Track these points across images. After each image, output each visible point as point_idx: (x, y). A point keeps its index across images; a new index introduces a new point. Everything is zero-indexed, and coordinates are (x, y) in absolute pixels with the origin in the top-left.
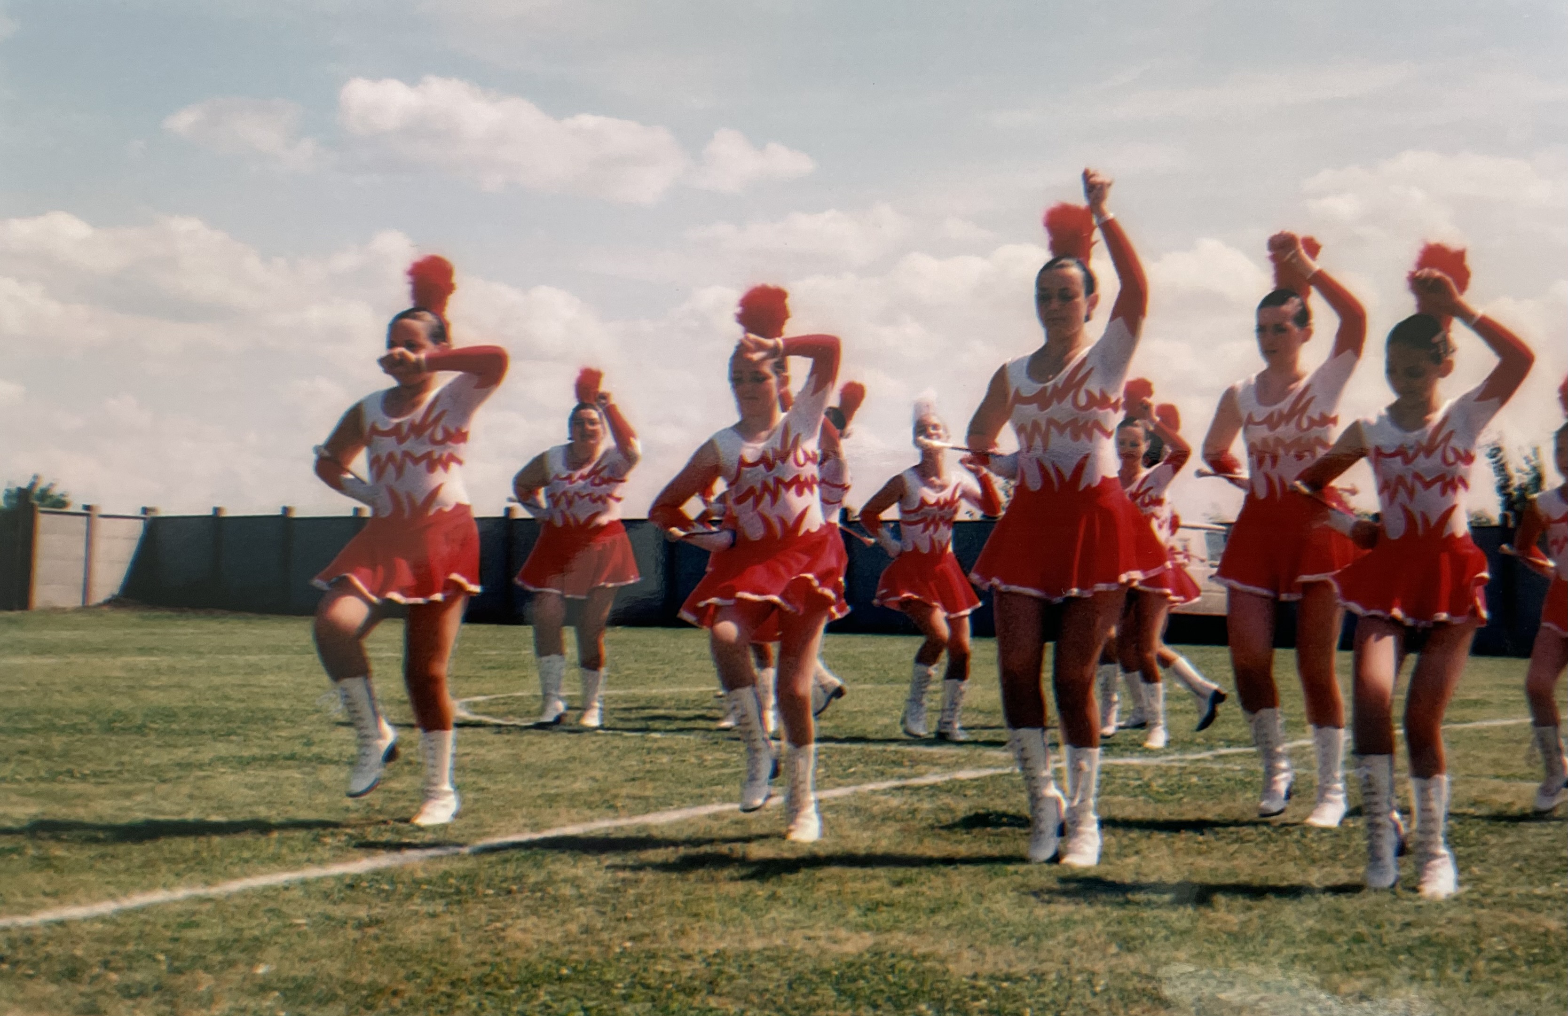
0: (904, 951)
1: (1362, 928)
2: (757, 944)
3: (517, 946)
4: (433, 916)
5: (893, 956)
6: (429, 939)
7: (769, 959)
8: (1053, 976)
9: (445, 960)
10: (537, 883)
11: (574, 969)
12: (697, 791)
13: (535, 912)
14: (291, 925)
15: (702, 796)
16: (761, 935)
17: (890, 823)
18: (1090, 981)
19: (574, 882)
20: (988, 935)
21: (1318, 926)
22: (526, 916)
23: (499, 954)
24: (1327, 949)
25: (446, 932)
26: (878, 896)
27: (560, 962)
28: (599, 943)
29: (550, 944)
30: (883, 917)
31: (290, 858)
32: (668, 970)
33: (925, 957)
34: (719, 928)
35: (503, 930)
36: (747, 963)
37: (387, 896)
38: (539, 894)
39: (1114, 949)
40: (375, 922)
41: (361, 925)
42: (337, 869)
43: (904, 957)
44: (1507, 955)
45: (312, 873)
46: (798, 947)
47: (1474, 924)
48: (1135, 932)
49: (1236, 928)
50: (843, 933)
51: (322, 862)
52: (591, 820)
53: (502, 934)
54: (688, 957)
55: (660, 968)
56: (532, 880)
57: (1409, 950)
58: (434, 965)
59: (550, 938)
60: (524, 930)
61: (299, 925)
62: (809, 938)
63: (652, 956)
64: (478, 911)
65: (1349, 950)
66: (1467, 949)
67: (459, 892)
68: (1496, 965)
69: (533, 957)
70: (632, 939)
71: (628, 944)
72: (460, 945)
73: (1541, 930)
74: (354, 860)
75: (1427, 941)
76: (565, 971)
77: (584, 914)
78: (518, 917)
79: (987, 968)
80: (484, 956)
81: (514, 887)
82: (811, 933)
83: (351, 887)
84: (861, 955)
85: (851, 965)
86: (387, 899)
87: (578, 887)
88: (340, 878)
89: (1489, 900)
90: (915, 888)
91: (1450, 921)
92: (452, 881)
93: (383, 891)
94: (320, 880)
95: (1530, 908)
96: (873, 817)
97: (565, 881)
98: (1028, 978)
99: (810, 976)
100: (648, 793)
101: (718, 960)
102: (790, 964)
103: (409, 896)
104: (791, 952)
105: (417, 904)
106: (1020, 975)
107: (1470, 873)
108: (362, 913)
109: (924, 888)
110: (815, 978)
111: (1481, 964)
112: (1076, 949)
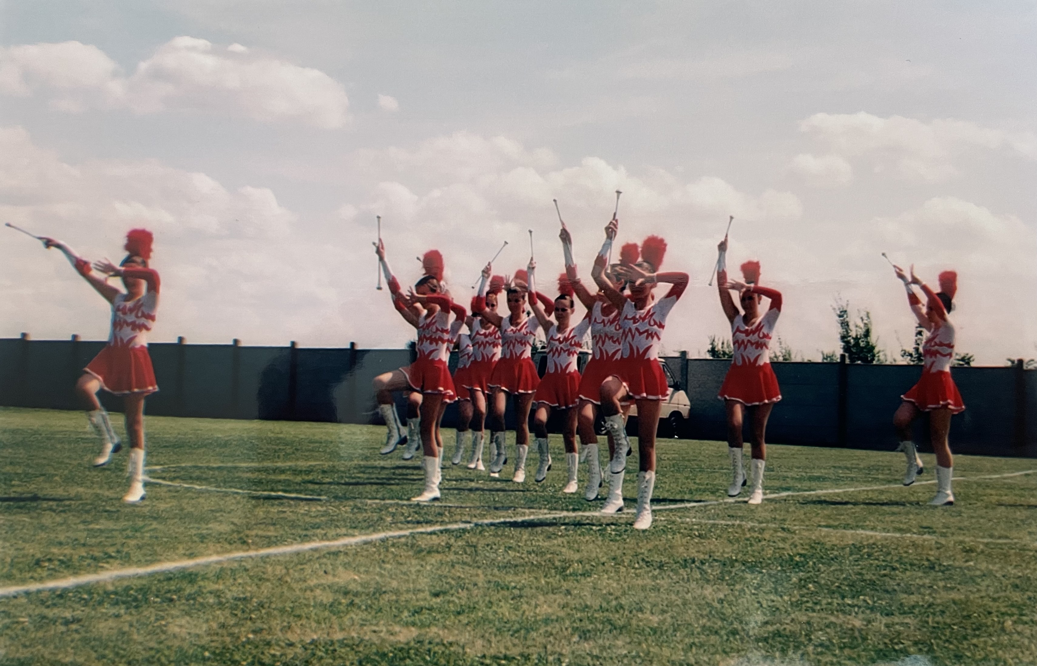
0: (437, 640)
1: (736, 625)
2: (338, 636)
3: (175, 636)
4: (118, 616)
5: (430, 643)
6: (115, 631)
7: (347, 645)
8: (535, 656)
9: (124, 646)
10: (190, 595)
11: (214, 653)
12: (305, 533)
13: (188, 614)
14: (17, 622)
15: (306, 536)
16: (342, 629)
17: (433, 554)
18: (559, 660)
19: (217, 594)
20: (494, 629)
21: (708, 624)
22: (183, 616)
23: (161, 643)
24: (713, 639)
25: (126, 628)
26: (422, 603)
27: (204, 648)
28: (231, 635)
29: (198, 636)
30: (425, 617)
31: (18, 576)
32: (278, 653)
33: (451, 644)
34: (314, 625)
35: (165, 626)
36: (331, 648)
37: (86, 603)
38: (192, 602)
39: (575, 638)
40: (76, 620)
41: (67, 622)
42: (51, 584)
43: (437, 644)
44: (828, 643)
45: (33, 587)
46: (367, 638)
47: (808, 623)
48: (590, 627)
49: (656, 625)
50: (397, 628)
51: (41, 580)
52: (230, 551)
53: (165, 629)
54: (291, 645)
55: (272, 652)
56: (188, 591)
57: (766, 640)
58: (116, 650)
59: (198, 631)
60: (181, 626)
61: (23, 622)
62: (375, 632)
63: (268, 644)
64: (149, 613)
65: (727, 640)
66: (803, 639)
67: (136, 599)
68: (819, 649)
69: (186, 646)
70: (254, 632)
71: (251, 636)
72: (135, 637)
73: (850, 626)
74: (64, 577)
75: (778, 634)
76: (207, 654)
77: (222, 615)
78: (178, 617)
79: (492, 651)
80: (153, 644)
81: (175, 597)
82: (376, 628)
83: (61, 596)
84: (407, 644)
85: (401, 650)
86: (86, 605)
87: (219, 596)
88: (53, 590)
89: (818, 607)
90: (448, 598)
91: (793, 620)
92: (132, 592)
93: (84, 599)
94: (39, 592)
95: (844, 612)
96: (421, 551)
97: (211, 593)
98: (519, 658)
99: (372, 657)
100: (270, 534)
101: (312, 647)
102: (361, 649)
103: (101, 603)
104: (362, 640)
105: (107, 609)
106: (514, 656)
107: (808, 589)
108: (68, 614)
109: (454, 598)
110: (377, 658)
111: (810, 648)
112: (551, 639)
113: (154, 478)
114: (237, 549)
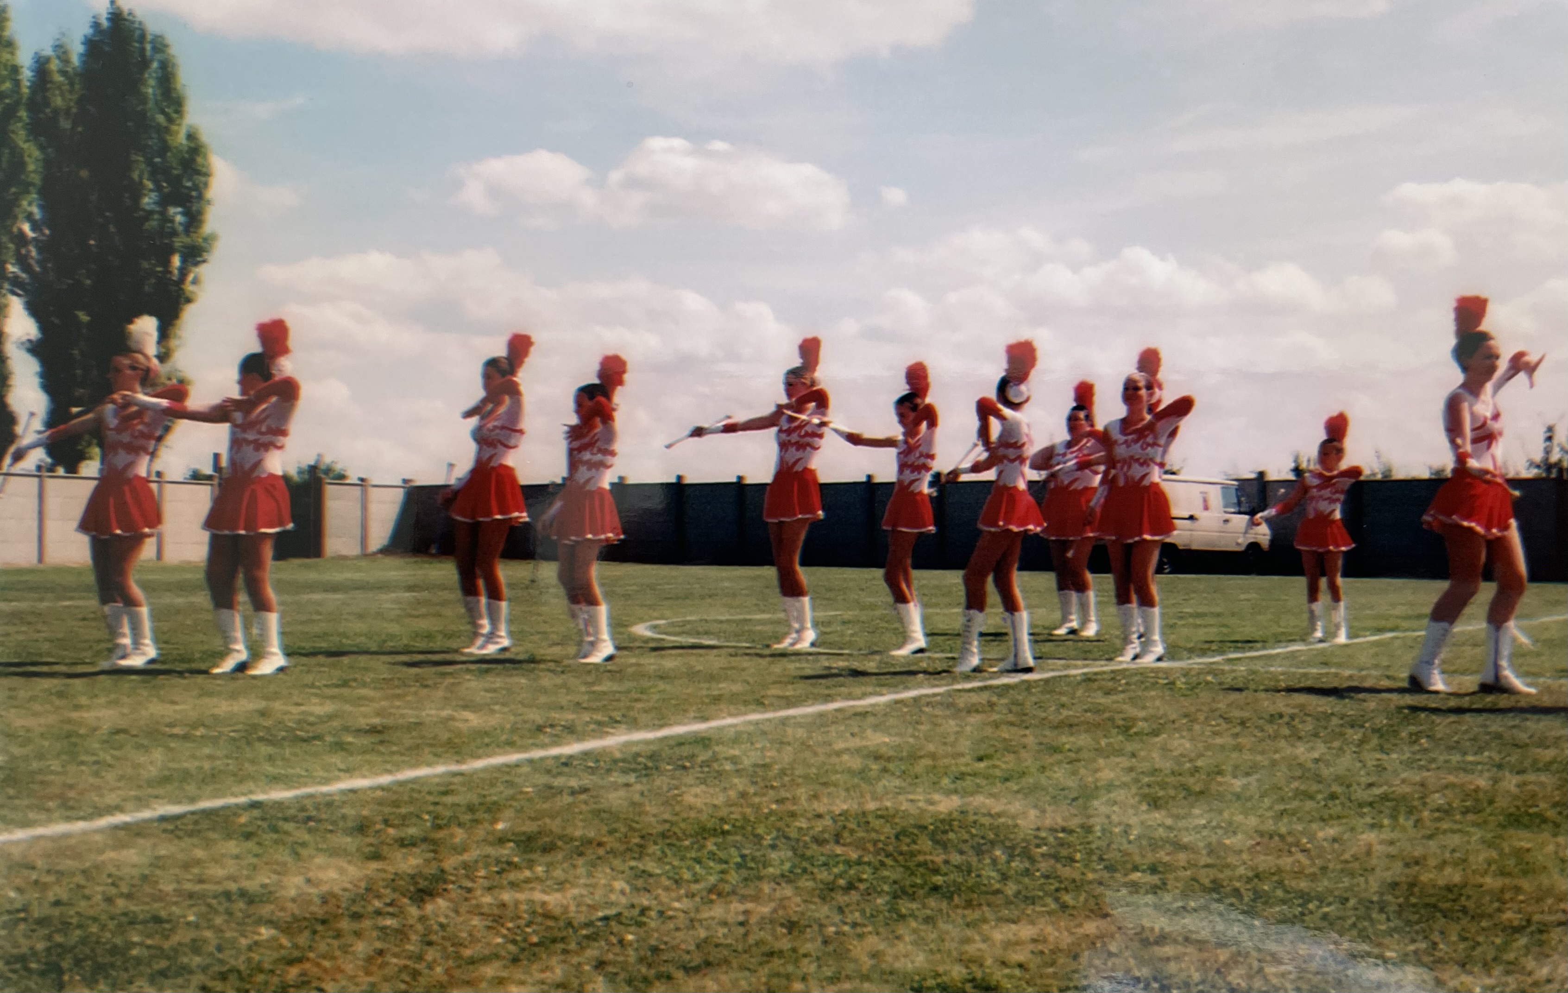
0: (984, 811)
1: (1336, 788)
2: (871, 806)
3: (691, 808)
4: (627, 785)
5: (975, 814)
6: (625, 804)
7: (881, 817)
8: (1098, 828)
9: (637, 818)
10: (703, 762)
11: (734, 826)
12: (827, 692)
13: (704, 782)
14: (522, 793)
15: (829, 695)
16: (875, 798)
17: (973, 714)
18: (1126, 832)
19: (734, 760)
20: (1048, 798)
21: (1302, 788)
22: (697, 786)
23: (677, 814)
24: (1309, 804)
25: (637, 798)
26: (963, 769)
27: (722, 820)
28: (752, 806)
29: (715, 806)
30: (967, 783)
31: (519, 743)
32: (804, 826)
33: (999, 815)
34: (843, 794)
35: (680, 795)
36: (864, 820)
37: (593, 771)
38: (706, 769)
39: (1144, 807)
40: (585, 790)
41: (573, 793)
42: (555, 751)
43: (984, 815)
44: (1446, 807)
45: (537, 754)
46: (903, 808)
47: (1422, 785)
48: (1161, 793)
49: (1238, 790)
50: (937, 797)
51: (544, 746)
52: (745, 714)
53: (679, 799)
54: (819, 816)
55: (798, 824)
56: (700, 759)
57: (1371, 804)
58: (628, 822)
59: (716, 802)
60: (696, 796)
61: (527, 793)
62: (912, 801)
63: (793, 815)
64: (661, 782)
65: (1325, 805)
66: (1416, 803)
67: (646, 768)
68: (1437, 815)
69: (704, 817)
70: (777, 802)
71: (774, 806)
72: (648, 808)
73: (1473, 787)
74: (569, 744)
75: (1385, 798)
76: (727, 827)
77: (740, 783)
78: (691, 786)
79: (1048, 822)
80: (667, 816)
81: (688, 764)
82: (911, 797)
83: (565, 764)
84: (950, 814)
85: (943, 821)
86: (593, 774)
87: (735, 763)
88: (557, 758)
89: (1433, 766)
90: (990, 763)
91: (1404, 781)
92: (640, 759)
93: (590, 767)
94: (542, 759)
95: (1465, 770)
96: (960, 710)
97: (726, 759)
98: (1078, 830)
99: (911, 830)
100: (787, 693)
101: (843, 818)
102: (897, 820)
103: (609, 771)
104: (897, 811)
105: (616, 777)
106: (1073, 827)
107: (1421, 744)
108: (574, 783)
109: (998, 763)
110: (916, 831)
111: (1426, 814)
112: (1116, 808)
113: (659, 633)
114: (754, 711)
